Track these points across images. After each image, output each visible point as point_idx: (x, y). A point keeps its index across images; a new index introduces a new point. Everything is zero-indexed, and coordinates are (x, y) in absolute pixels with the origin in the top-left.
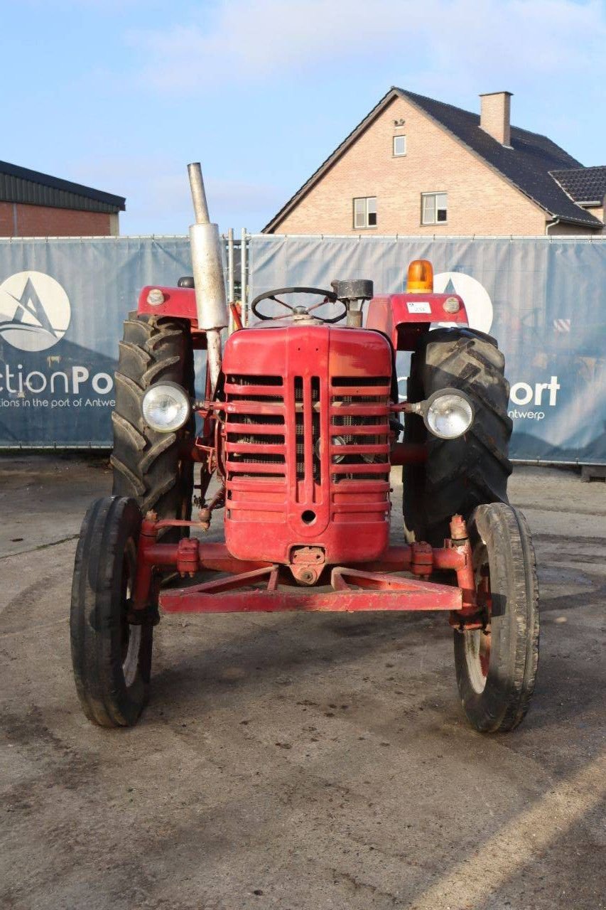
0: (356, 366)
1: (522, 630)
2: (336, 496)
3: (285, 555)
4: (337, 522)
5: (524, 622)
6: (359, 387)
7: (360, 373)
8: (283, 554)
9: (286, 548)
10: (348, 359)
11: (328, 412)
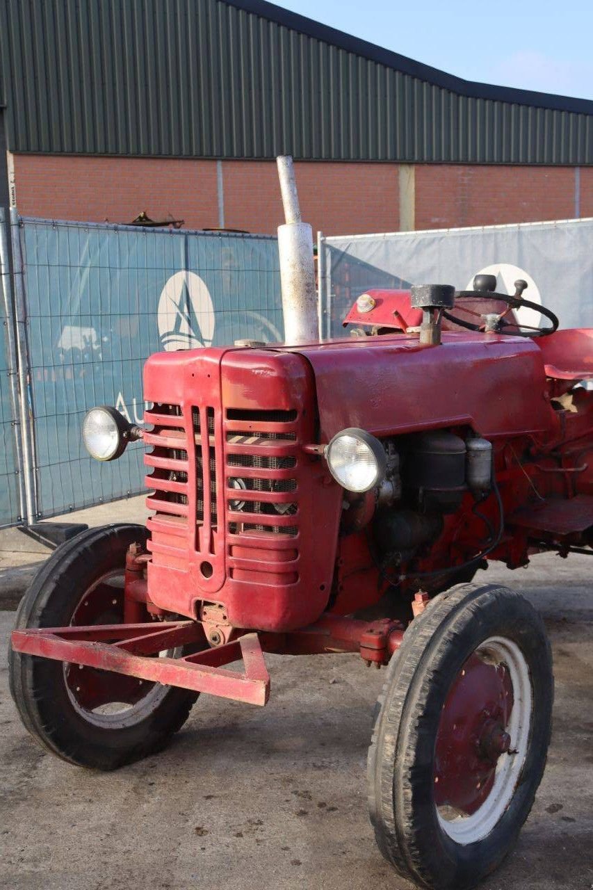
0: (247, 396)
1: (389, 754)
2: (234, 549)
3: (190, 609)
4: (236, 578)
5: (392, 744)
6: (252, 422)
7: (251, 404)
8: (188, 608)
9: (190, 601)
10: (241, 388)
11: (223, 448)
